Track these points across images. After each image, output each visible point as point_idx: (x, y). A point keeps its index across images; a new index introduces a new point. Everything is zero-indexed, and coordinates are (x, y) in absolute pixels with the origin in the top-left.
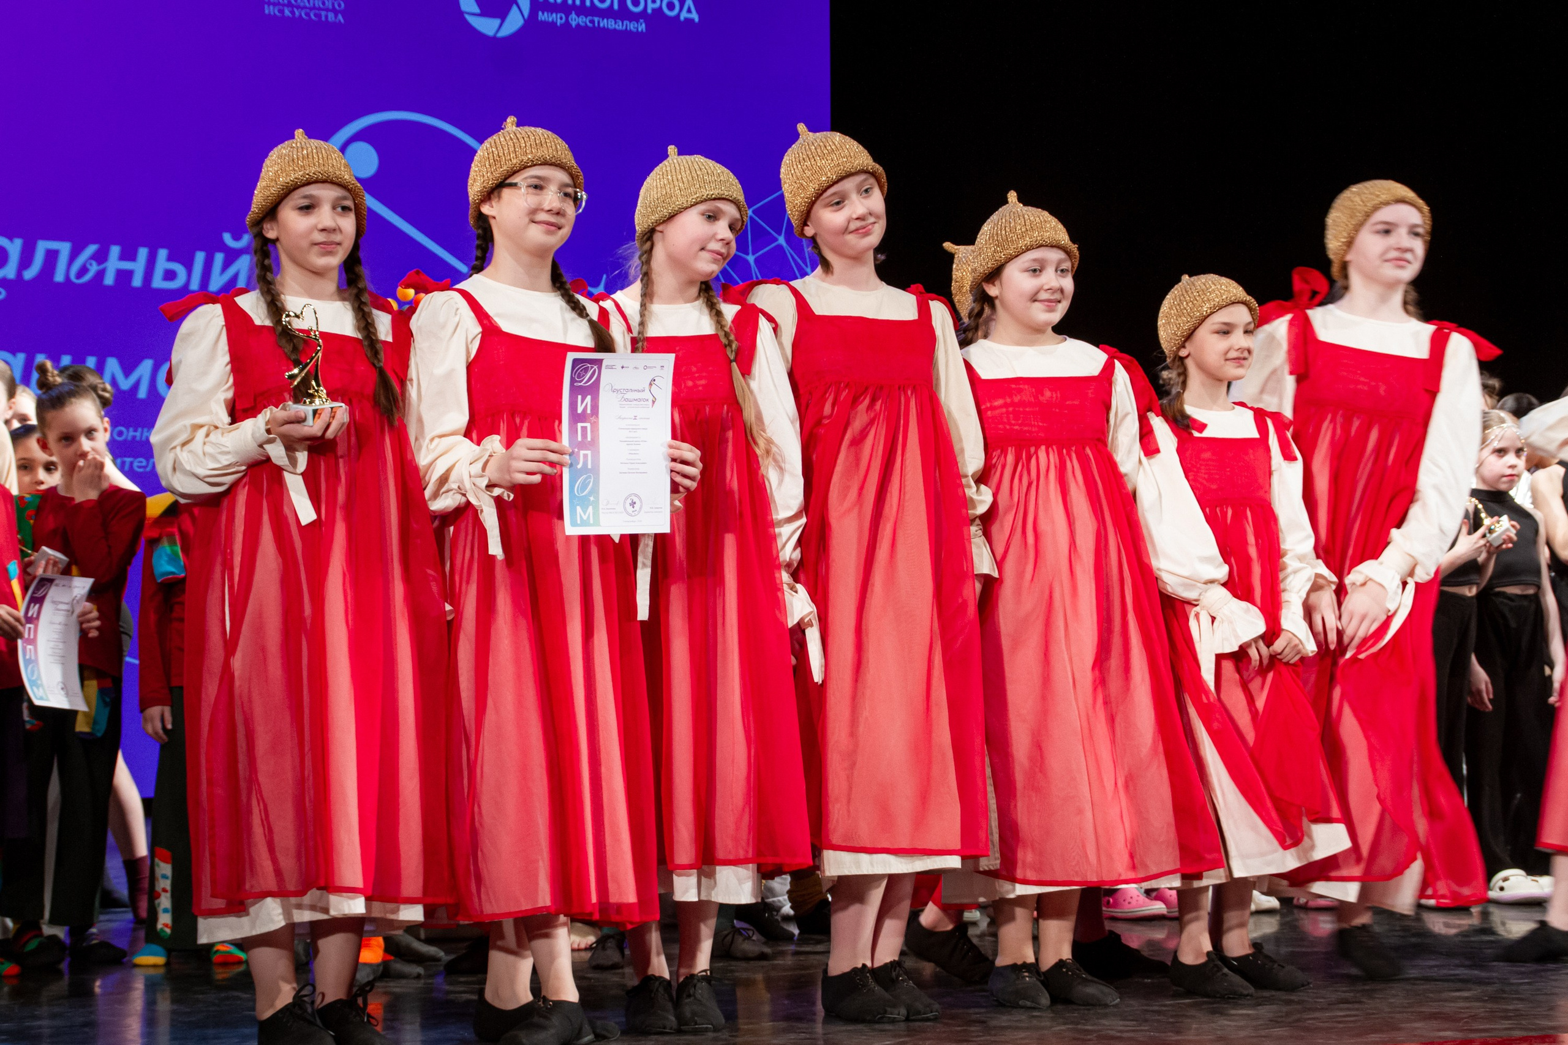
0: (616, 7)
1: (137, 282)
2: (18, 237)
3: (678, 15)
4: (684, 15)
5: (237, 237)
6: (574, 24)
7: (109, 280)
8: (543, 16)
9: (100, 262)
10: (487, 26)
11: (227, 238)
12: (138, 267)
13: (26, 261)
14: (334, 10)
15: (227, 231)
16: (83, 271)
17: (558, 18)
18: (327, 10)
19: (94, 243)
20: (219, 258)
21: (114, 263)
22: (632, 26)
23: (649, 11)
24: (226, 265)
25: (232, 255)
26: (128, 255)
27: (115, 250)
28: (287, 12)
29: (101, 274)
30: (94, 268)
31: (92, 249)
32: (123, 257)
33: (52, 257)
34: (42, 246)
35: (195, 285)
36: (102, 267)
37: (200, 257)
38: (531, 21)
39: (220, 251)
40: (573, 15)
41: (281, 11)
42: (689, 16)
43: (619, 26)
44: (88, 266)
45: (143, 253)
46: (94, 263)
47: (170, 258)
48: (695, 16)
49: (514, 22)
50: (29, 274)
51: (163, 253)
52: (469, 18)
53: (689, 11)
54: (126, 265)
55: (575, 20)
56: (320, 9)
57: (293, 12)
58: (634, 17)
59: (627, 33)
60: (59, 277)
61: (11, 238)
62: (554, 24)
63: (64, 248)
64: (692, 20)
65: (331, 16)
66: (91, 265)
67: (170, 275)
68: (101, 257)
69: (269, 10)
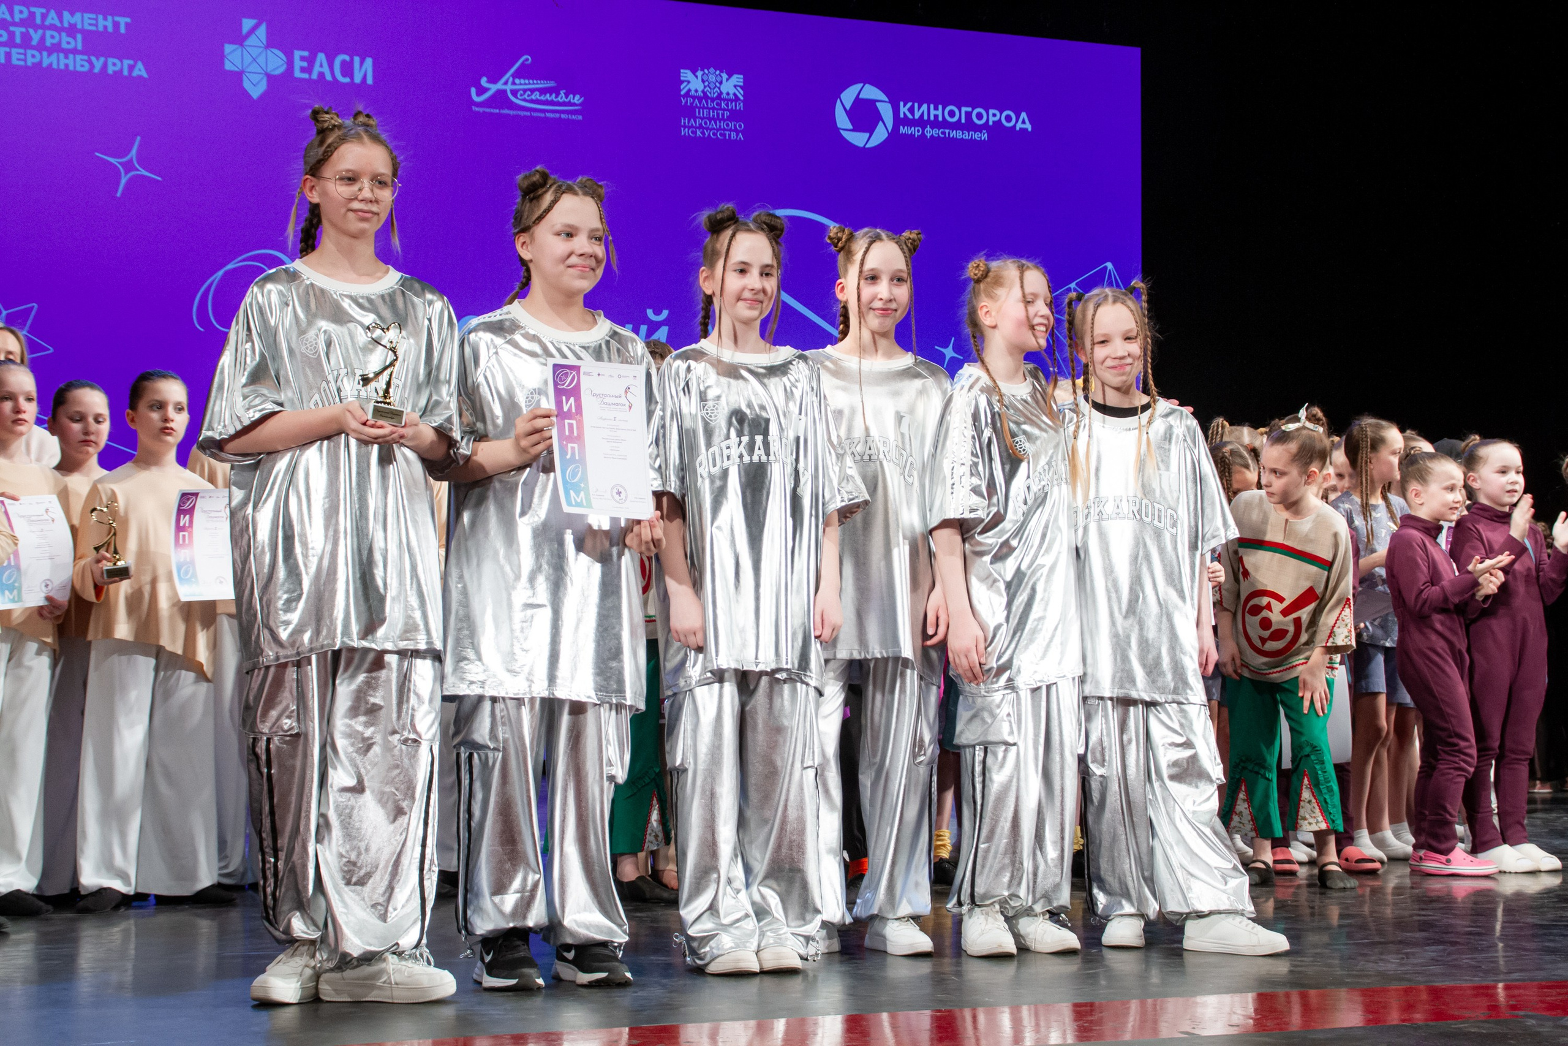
0: (963, 121)
3: (1015, 126)
4: (1019, 126)
5: (657, 312)
6: (929, 135)
8: (903, 130)
10: (858, 139)
11: (650, 313)
14: (736, 130)
15: (649, 306)
17: (915, 131)
18: (731, 130)
20: (644, 330)
22: (977, 136)
23: (991, 123)
25: (654, 328)
28: (699, 133)
38: (894, 134)
39: (645, 324)
40: (928, 128)
41: (694, 133)
42: (1024, 126)
43: (966, 136)
48: (1028, 126)
49: (880, 135)
52: (845, 134)
53: (1023, 122)
55: (929, 132)
56: (724, 129)
57: (703, 133)
58: (979, 128)
59: (972, 141)
62: (912, 136)
64: (1026, 130)
65: (733, 135)
69: (684, 132)
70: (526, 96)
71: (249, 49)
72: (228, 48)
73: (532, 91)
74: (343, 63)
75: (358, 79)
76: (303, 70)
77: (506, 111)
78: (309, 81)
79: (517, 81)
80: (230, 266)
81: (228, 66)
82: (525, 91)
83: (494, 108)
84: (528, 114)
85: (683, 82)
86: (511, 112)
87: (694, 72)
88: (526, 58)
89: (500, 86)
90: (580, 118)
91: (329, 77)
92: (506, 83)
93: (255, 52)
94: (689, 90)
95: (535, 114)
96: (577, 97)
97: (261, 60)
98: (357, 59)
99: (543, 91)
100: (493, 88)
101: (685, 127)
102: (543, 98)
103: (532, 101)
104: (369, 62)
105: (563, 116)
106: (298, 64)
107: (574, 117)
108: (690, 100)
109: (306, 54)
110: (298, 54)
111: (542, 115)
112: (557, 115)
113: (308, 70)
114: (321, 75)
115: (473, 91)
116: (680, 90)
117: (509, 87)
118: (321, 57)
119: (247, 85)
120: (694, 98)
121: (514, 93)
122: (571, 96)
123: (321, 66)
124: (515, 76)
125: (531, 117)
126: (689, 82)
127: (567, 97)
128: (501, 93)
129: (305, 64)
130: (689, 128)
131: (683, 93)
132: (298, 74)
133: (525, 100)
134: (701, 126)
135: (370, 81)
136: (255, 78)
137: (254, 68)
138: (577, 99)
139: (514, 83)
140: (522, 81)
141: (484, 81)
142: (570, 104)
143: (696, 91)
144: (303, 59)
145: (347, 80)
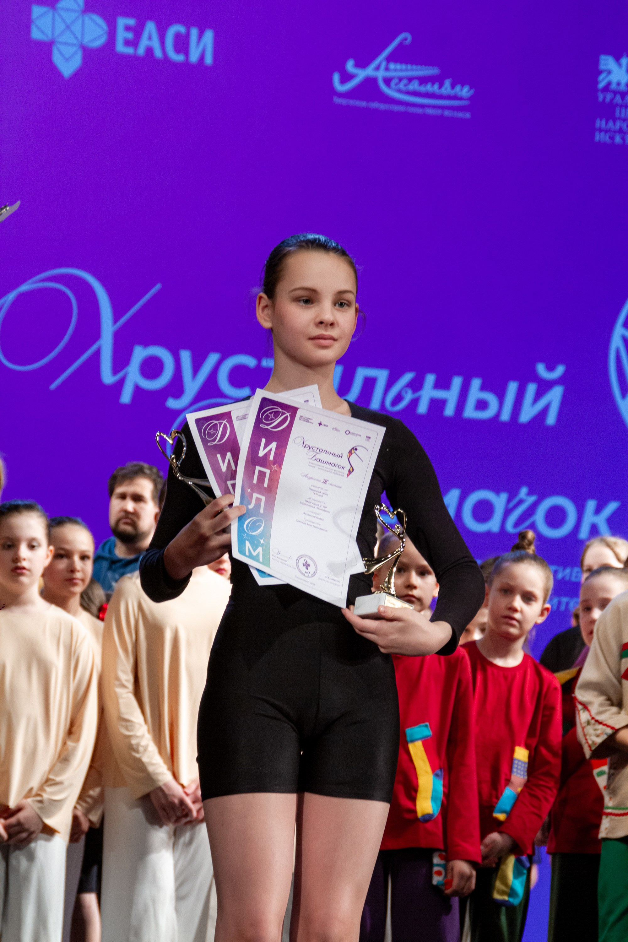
1: (449, 411)
5: (550, 368)
7: (422, 408)
9: (415, 391)
11: (541, 369)
12: (451, 396)
15: (541, 361)
16: (398, 399)
19: (410, 370)
20: (531, 389)
21: (429, 392)
24: (539, 395)
25: (545, 387)
26: (443, 384)
27: (430, 379)
28: (618, 139)
29: (415, 403)
30: (409, 396)
31: (408, 377)
32: (438, 385)
33: (370, 383)
34: (362, 373)
35: (505, 416)
36: (416, 395)
37: (512, 387)
39: (533, 381)
41: (612, 138)
44: (403, 393)
45: (457, 382)
46: (410, 392)
47: (483, 388)
51: (476, 383)
54: (440, 394)
57: (624, 139)
60: (375, 404)
63: (382, 375)
66: (406, 392)
67: (482, 405)
68: (416, 385)
69: (600, 137)
70: (401, 86)
71: (63, 14)
72: (37, 11)
73: (410, 79)
74: (178, 36)
75: (194, 57)
76: (127, 43)
77: (375, 105)
78: (134, 58)
79: (392, 66)
80: (25, 288)
81: (36, 34)
82: (400, 79)
83: (361, 99)
84: (401, 108)
85: (600, 72)
86: (382, 106)
87: (618, 59)
88: (405, 37)
89: (369, 71)
90: (468, 115)
91: (158, 54)
92: (377, 68)
93: (69, 17)
94: (609, 84)
95: (412, 110)
96: (466, 88)
97: (76, 28)
98: (194, 32)
99: (423, 80)
100: (361, 74)
101: (600, 130)
102: (422, 89)
103: (408, 93)
104: (209, 35)
105: (447, 113)
106: (122, 35)
107: (460, 115)
108: (609, 96)
109: (132, 22)
110: (122, 22)
111: (419, 111)
112: (438, 112)
113: (134, 43)
114: (149, 50)
115: (336, 77)
116: (597, 83)
117: (381, 74)
118: (151, 27)
119: (57, 59)
120: (615, 93)
121: (387, 81)
122: (458, 88)
123: (150, 38)
124: (390, 59)
125: (406, 114)
126: (609, 72)
127: (453, 86)
128: (371, 82)
129: (130, 35)
130: (606, 131)
131: (601, 85)
132: (121, 48)
133: (400, 91)
134: (621, 131)
135: (209, 60)
136: (68, 51)
137: (67, 37)
138: (465, 91)
139: (387, 69)
140: (398, 66)
141: (350, 66)
142: (455, 98)
143: (618, 84)
144: (128, 28)
145: (179, 58)
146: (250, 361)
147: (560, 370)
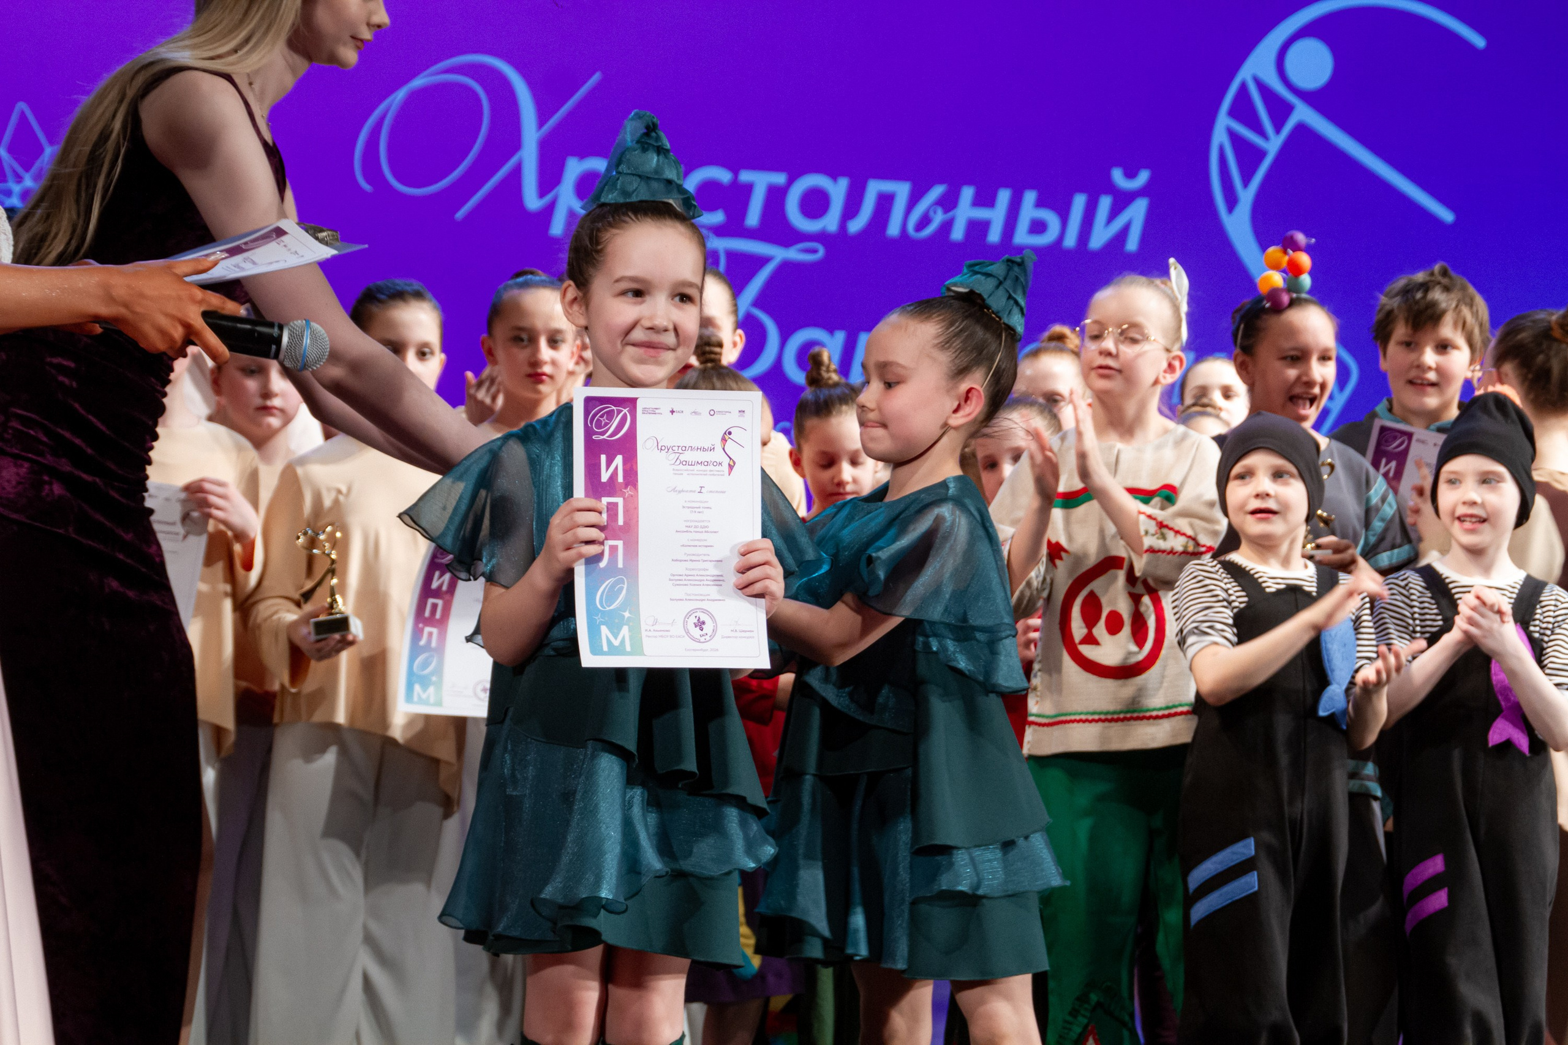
1: (994, 236)
2: (843, 175)
5: (1130, 174)
7: (958, 233)
9: (946, 211)
11: (1117, 176)
12: (996, 216)
13: (851, 208)
15: (1117, 165)
16: (925, 220)
19: (941, 182)
20: (1105, 203)
21: (966, 211)
24: (1114, 213)
25: (1122, 200)
26: (985, 199)
27: (967, 193)
29: (947, 226)
30: (939, 218)
31: (937, 191)
32: (978, 202)
33: (885, 202)
34: (874, 188)
35: (1070, 241)
36: (950, 214)
37: (1079, 202)
39: (1106, 192)
44: (931, 213)
45: (1004, 196)
46: (940, 211)
47: (1040, 204)
50: (856, 226)
51: (1030, 197)
54: (981, 214)
60: (893, 229)
61: (834, 177)
63: (901, 190)
66: (935, 212)
67: (1038, 227)
68: (948, 202)
80: (418, 82)
146: (722, 175)
147: (1144, 176)
